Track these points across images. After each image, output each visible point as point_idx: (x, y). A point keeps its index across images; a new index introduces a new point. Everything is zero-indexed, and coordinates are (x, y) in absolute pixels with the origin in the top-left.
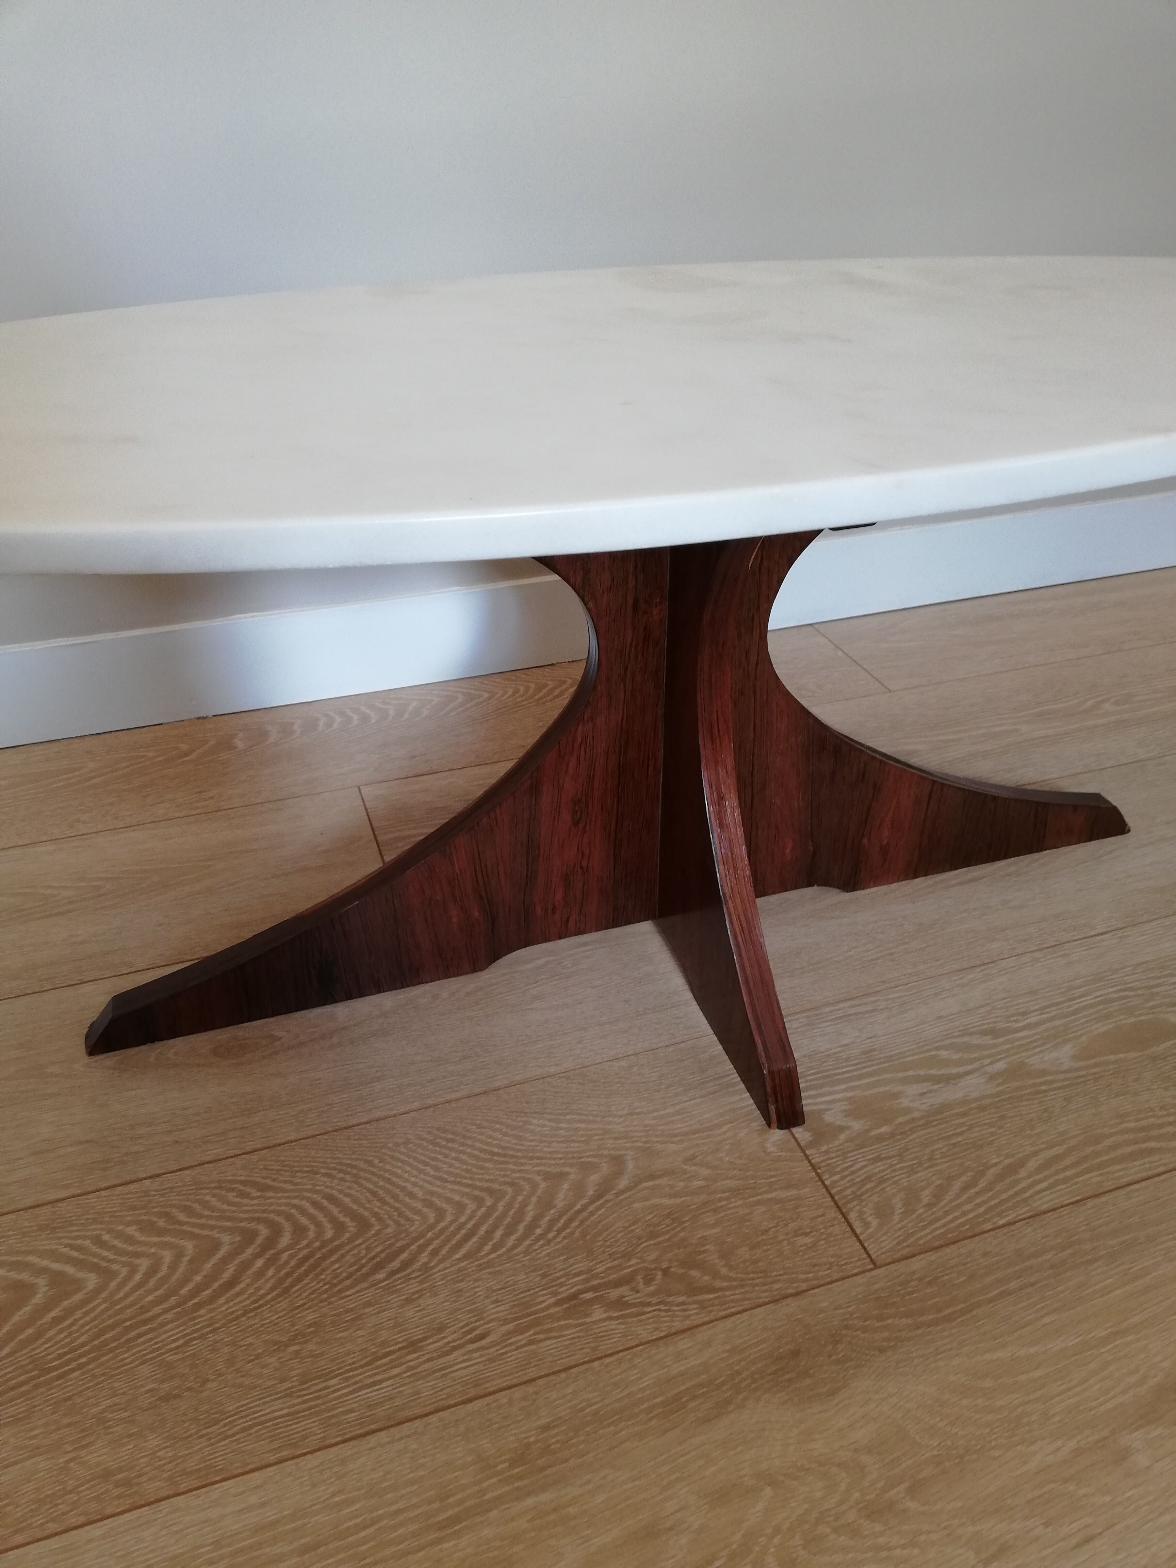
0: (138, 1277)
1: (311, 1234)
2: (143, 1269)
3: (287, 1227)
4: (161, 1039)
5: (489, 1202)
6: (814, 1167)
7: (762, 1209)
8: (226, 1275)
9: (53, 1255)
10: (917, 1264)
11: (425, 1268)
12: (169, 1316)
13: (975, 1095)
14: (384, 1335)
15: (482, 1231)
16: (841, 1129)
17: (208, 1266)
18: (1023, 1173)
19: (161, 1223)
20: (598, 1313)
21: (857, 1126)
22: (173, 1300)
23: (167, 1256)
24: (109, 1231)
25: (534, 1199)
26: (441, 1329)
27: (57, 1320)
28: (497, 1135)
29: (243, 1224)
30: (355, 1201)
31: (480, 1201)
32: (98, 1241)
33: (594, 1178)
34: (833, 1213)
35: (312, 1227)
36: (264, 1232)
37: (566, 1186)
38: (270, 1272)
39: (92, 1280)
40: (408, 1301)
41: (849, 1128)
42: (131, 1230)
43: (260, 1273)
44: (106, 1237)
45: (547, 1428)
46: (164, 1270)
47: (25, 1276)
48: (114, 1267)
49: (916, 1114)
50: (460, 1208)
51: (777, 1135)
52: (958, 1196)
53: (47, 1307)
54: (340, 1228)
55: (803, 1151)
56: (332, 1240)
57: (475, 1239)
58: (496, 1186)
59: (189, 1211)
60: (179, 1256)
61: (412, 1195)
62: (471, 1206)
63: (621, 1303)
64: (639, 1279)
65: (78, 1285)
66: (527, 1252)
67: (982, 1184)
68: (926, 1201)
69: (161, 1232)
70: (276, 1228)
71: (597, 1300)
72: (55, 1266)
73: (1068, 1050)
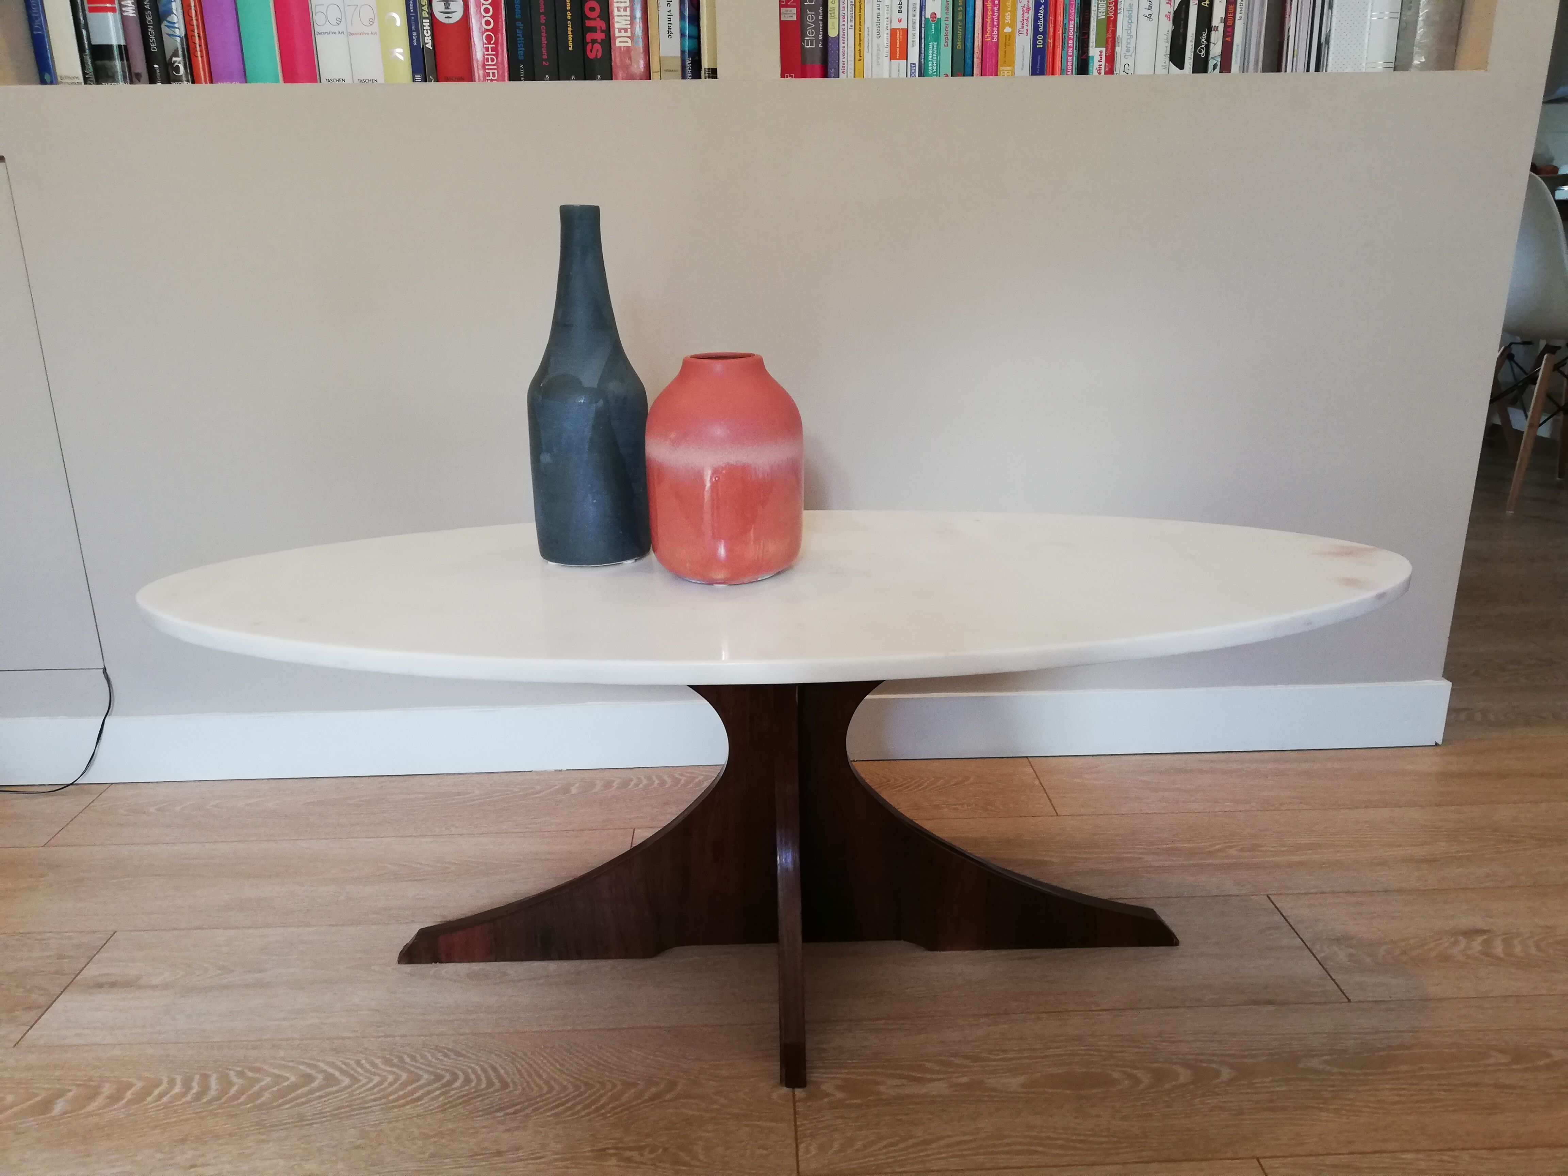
0: (370, 1085)
1: (473, 1084)
2: (374, 1082)
3: (462, 1077)
4: (441, 962)
5: (582, 1089)
6: (795, 1113)
7: (747, 1129)
8: (417, 1095)
9: (332, 1065)
11: (527, 1116)
12: (378, 1108)
13: (934, 1093)
14: (486, 1144)
15: (569, 1105)
16: (828, 1095)
17: (409, 1088)
18: (934, 1145)
19: (396, 1061)
20: (613, 1161)
21: (840, 1095)
22: (383, 1101)
23: (391, 1078)
24: (366, 1059)
25: (610, 1094)
26: (520, 1148)
27: (321, 1097)
28: (608, 1054)
29: (439, 1071)
30: (507, 1072)
31: (577, 1088)
32: (358, 1063)
33: (653, 1090)
34: (790, 1141)
35: (475, 1081)
36: (448, 1077)
37: (633, 1091)
38: (441, 1099)
39: (346, 1081)
40: (508, 1130)
41: (833, 1095)
42: (378, 1061)
43: (437, 1097)
44: (363, 1062)
46: (386, 1084)
47: (313, 1072)
48: (361, 1078)
49: (884, 1097)
50: (565, 1088)
51: (785, 1090)
52: (879, 1149)
53: (319, 1089)
54: (490, 1084)
55: (794, 1102)
56: (483, 1090)
57: (563, 1107)
58: (591, 1082)
59: (413, 1058)
60: (396, 1080)
61: (540, 1076)
62: (571, 1089)
63: (629, 1160)
64: (648, 1150)
65: (338, 1082)
66: (590, 1120)
67: (902, 1146)
68: (856, 1147)
69: (393, 1065)
70: (455, 1077)
71: (615, 1155)
72: (331, 1070)
73: (1021, 1079)
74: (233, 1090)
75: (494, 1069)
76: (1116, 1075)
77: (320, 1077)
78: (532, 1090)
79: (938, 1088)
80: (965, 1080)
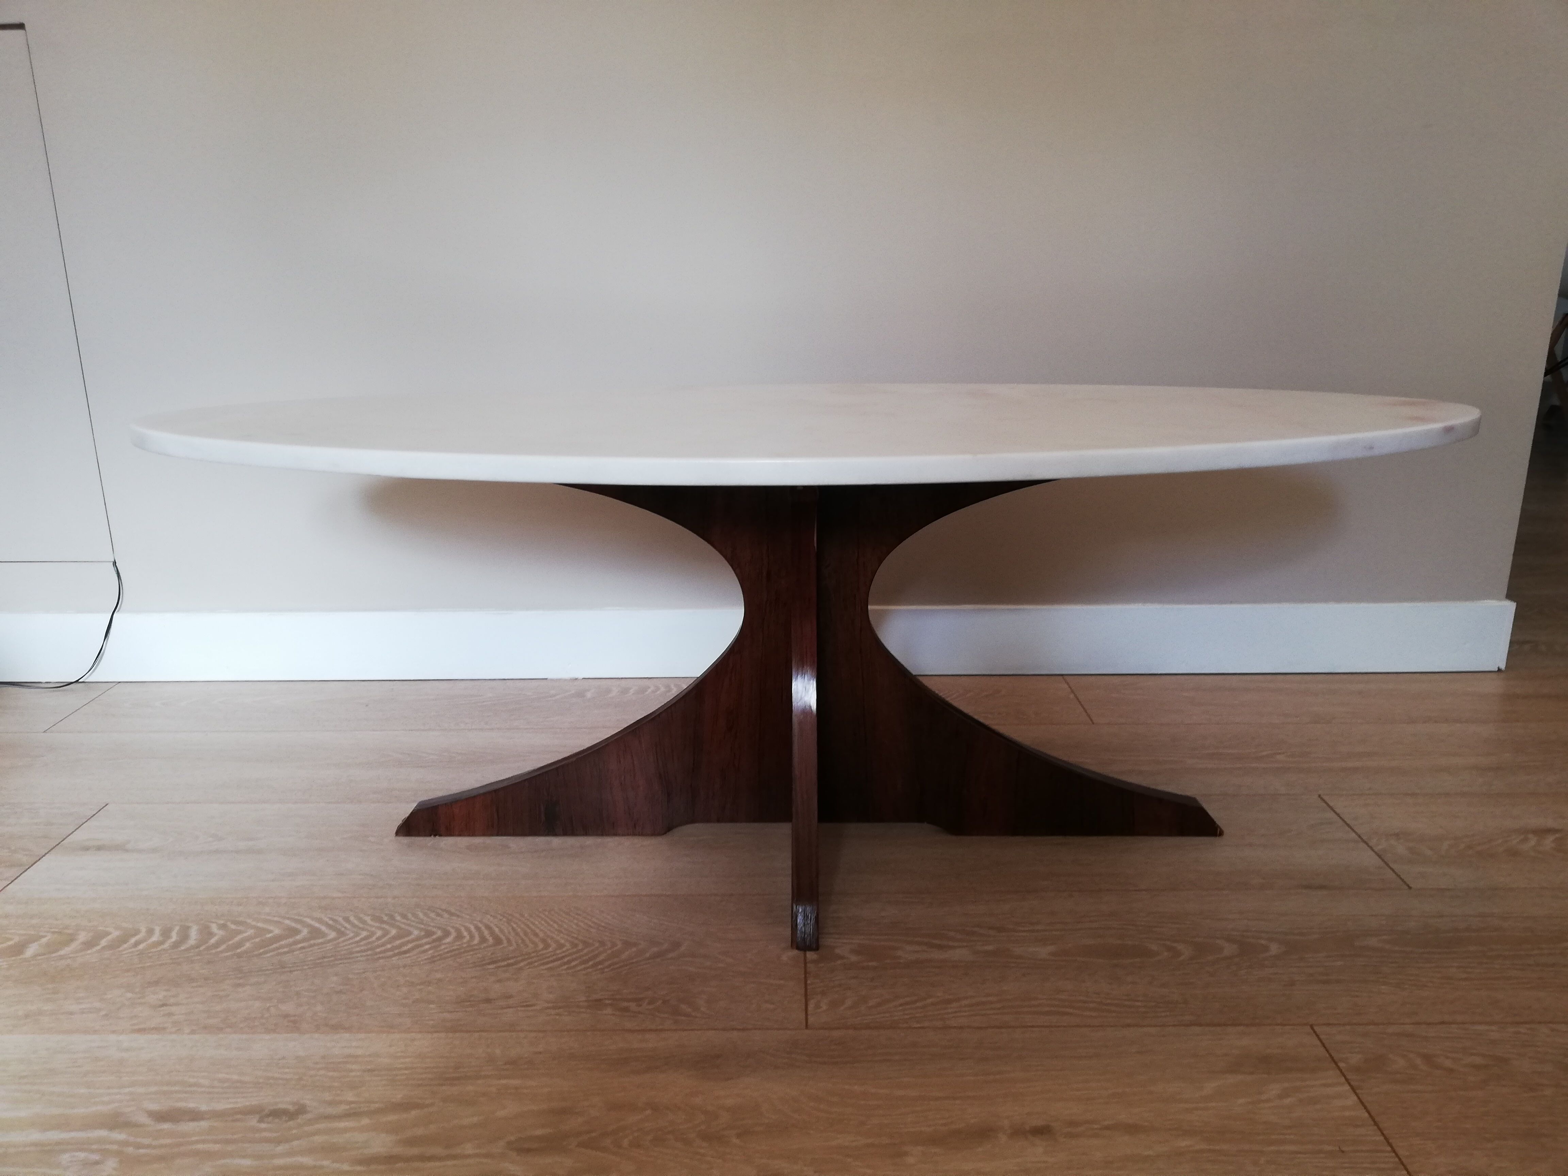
0: (358, 939)
1: (465, 941)
2: (362, 936)
3: (454, 934)
4: (440, 835)
5: (580, 947)
6: (806, 973)
7: (754, 985)
8: (405, 948)
9: (320, 921)
10: (836, 1034)
11: (521, 969)
12: (363, 959)
13: (956, 959)
14: (475, 993)
15: (566, 960)
16: (842, 958)
17: (398, 942)
18: (954, 1005)
19: (385, 918)
20: (609, 1011)
21: (854, 958)
22: (369, 952)
23: (379, 933)
24: (355, 917)
25: (609, 952)
26: (511, 997)
27: (304, 948)
28: (609, 917)
29: (430, 928)
30: (501, 931)
31: (575, 945)
32: (347, 919)
33: (655, 949)
34: (799, 997)
35: (468, 938)
36: (439, 933)
37: (634, 949)
38: (430, 952)
39: (332, 935)
40: (499, 981)
41: (847, 958)
42: (368, 919)
43: (425, 951)
44: (352, 918)
46: (374, 938)
47: (299, 926)
48: (348, 932)
49: (901, 961)
50: (561, 946)
51: (794, 953)
52: (896, 1007)
53: (304, 940)
54: (483, 940)
55: (805, 963)
56: (476, 945)
57: (559, 962)
58: (590, 941)
59: (404, 916)
60: (384, 935)
61: (536, 935)
62: (568, 946)
63: (626, 1009)
64: (646, 1001)
65: (324, 935)
66: (586, 974)
67: (919, 1004)
68: (872, 1004)
69: (383, 922)
70: (447, 934)
71: (611, 1005)
72: (317, 925)
73: (1051, 948)
74: (213, 941)
75: (488, 927)
76: (1154, 948)
77: (305, 932)
78: (527, 946)
79: (960, 954)
80: (990, 948)
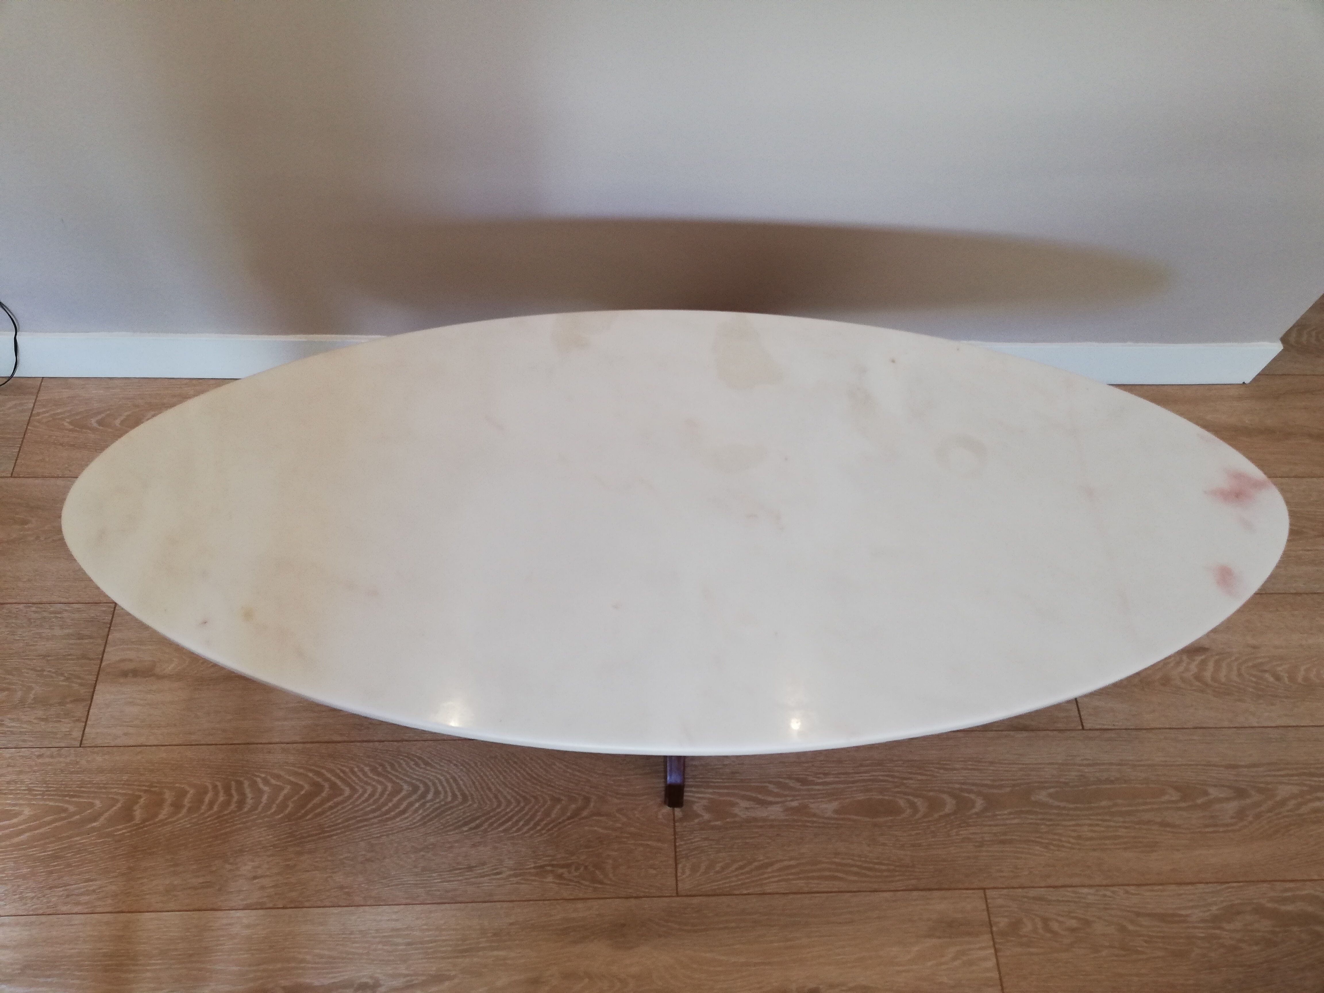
0: (366, 795)
1: (442, 796)
2: (369, 792)
3: (432, 790)
5: (522, 804)
6: (675, 833)
7: (641, 849)
8: (402, 807)
9: (333, 772)
10: (695, 900)
11: (485, 831)
12: (376, 820)
13: (772, 817)
14: (460, 859)
15: (514, 820)
16: (698, 816)
17: (395, 800)
18: (769, 870)
19: (380, 769)
20: (550, 878)
21: (707, 816)
22: (378, 813)
23: (380, 788)
24: (358, 767)
25: (543, 810)
26: (484, 864)
27: (331, 808)
28: (538, 766)
29: (414, 781)
30: (465, 785)
31: (518, 803)
32: (352, 770)
33: (573, 806)
34: (671, 862)
35: (443, 793)
36: (422, 788)
37: (559, 807)
38: (421, 812)
39: (347, 792)
40: (473, 845)
41: (701, 816)
42: (367, 769)
43: (416, 811)
44: (356, 769)
45: (511, 924)
46: (377, 796)
47: (320, 780)
48: (358, 787)
49: (737, 819)
50: (509, 803)
51: (667, 809)
52: (733, 872)
53: (328, 799)
54: (454, 796)
55: (674, 822)
56: (450, 802)
57: (510, 823)
58: (528, 797)
59: (392, 766)
60: (385, 789)
61: (490, 789)
62: (514, 804)
63: (560, 877)
64: (573, 867)
65: (341, 791)
66: (531, 837)
67: (747, 869)
68: (718, 869)
69: (379, 774)
70: (428, 788)
71: (552, 872)
73: (835, 805)
74: (265, 799)
75: (455, 780)
76: (901, 803)
77: (326, 785)
78: (486, 804)
79: (775, 812)
80: (795, 804)
